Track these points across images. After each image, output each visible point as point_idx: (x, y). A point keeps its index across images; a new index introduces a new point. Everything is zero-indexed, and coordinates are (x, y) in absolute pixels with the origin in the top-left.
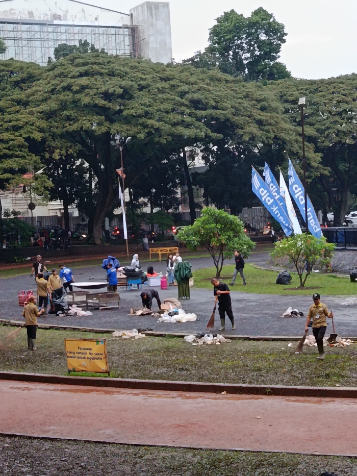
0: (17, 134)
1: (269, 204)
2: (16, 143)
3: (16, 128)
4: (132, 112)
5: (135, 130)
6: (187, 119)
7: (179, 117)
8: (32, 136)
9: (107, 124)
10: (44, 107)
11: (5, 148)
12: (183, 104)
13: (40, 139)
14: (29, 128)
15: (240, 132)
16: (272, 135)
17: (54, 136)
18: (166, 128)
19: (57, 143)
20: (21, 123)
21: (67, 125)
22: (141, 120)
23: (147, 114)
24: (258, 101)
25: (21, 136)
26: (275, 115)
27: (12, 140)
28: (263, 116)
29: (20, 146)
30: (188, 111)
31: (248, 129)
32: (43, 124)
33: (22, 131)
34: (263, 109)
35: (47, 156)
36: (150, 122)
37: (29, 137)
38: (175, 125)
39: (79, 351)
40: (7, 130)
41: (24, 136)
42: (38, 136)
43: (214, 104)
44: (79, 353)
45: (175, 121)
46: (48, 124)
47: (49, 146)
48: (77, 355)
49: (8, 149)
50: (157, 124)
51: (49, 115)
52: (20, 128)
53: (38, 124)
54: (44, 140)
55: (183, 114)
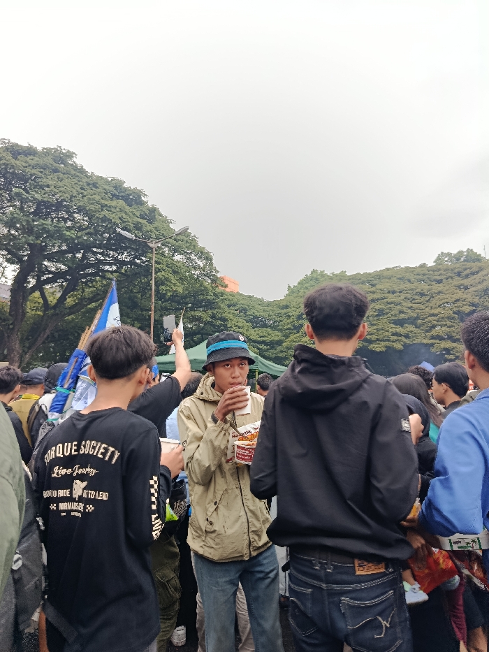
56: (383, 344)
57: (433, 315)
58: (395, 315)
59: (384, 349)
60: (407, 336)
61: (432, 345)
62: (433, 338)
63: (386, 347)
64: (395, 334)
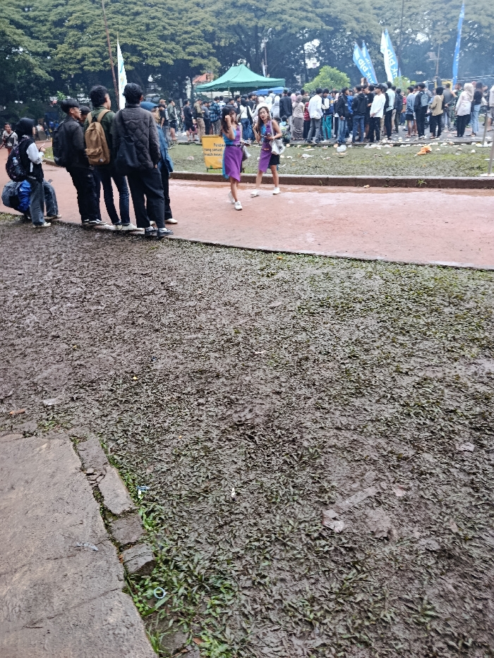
0: (196, 27)
1: (365, 71)
2: (196, 34)
3: (196, 23)
4: (272, 10)
5: (274, 24)
6: (310, 15)
7: (304, 14)
8: (206, 29)
9: (256, 20)
10: (214, 8)
11: (189, 38)
13: (211, 31)
14: (204, 23)
15: (345, 26)
16: (365, 30)
17: (221, 29)
18: (295, 21)
19: (223, 35)
20: (198, 19)
21: (229, 20)
22: (279, 16)
23: (283, 12)
24: (357, 4)
25: (199, 28)
26: (367, 14)
27: (193, 31)
28: (361, 15)
29: (199, 37)
30: (310, 9)
31: (349, 24)
32: (214, 20)
33: (199, 25)
34: (361, 10)
35: (217, 43)
36: (284, 17)
38: (301, 19)
39: (215, 148)
40: (190, 24)
41: (202, 28)
42: (210, 29)
43: (328, 4)
44: (215, 150)
45: (301, 16)
46: (217, 21)
47: (218, 37)
48: (213, 152)
50: (290, 19)
51: (218, 14)
52: (199, 22)
53: (210, 20)
54: (214, 33)
55: (307, 11)
56: (157, 59)
57: (186, 33)
58: (161, 31)
59: (159, 64)
60: (171, 52)
61: (191, 61)
62: (190, 54)
63: (160, 62)
64: (165, 50)
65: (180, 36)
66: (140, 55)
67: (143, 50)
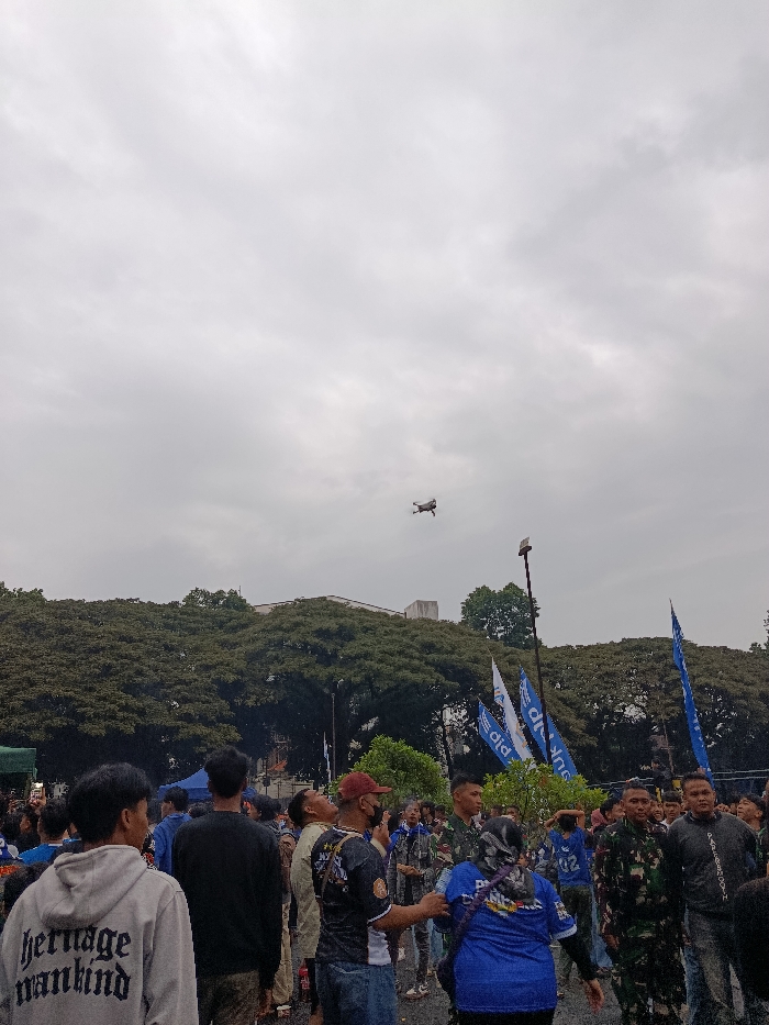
1: (505, 755)
3: (207, 668)
4: (349, 652)
5: (349, 673)
6: (417, 663)
7: (406, 661)
8: (223, 677)
12: (411, 646)
13: (232, 682)
14: (221, 669)
18: (388, 669)
20: (213, 662)
22: (360, 662)
23: (367, 656)
25: (209, 676)
27: (196, 680)
29: (207, 690)
30: (417, 654)
32: (244, 666)
33: (212, 672)
35: (238, 701)
36: (369, 664)
37: (219, 679)
41: (214, 677)
43: (450, 649)
45: (400, 663)
49: (190, 691)
50: (378, 666)
52: (214, 667)
53: (236, 665)
54: (239, 684)
55: (411, 657)
56: (104, 724)
57: (183, 682)
58: (129, 678)
59: (104, 733)
60: (142, 713)
61: (178, 729)
63: (107, 729)
64: (125, 708)
65: (170, 687)
66: (72, 714)
67: (80, 706)
